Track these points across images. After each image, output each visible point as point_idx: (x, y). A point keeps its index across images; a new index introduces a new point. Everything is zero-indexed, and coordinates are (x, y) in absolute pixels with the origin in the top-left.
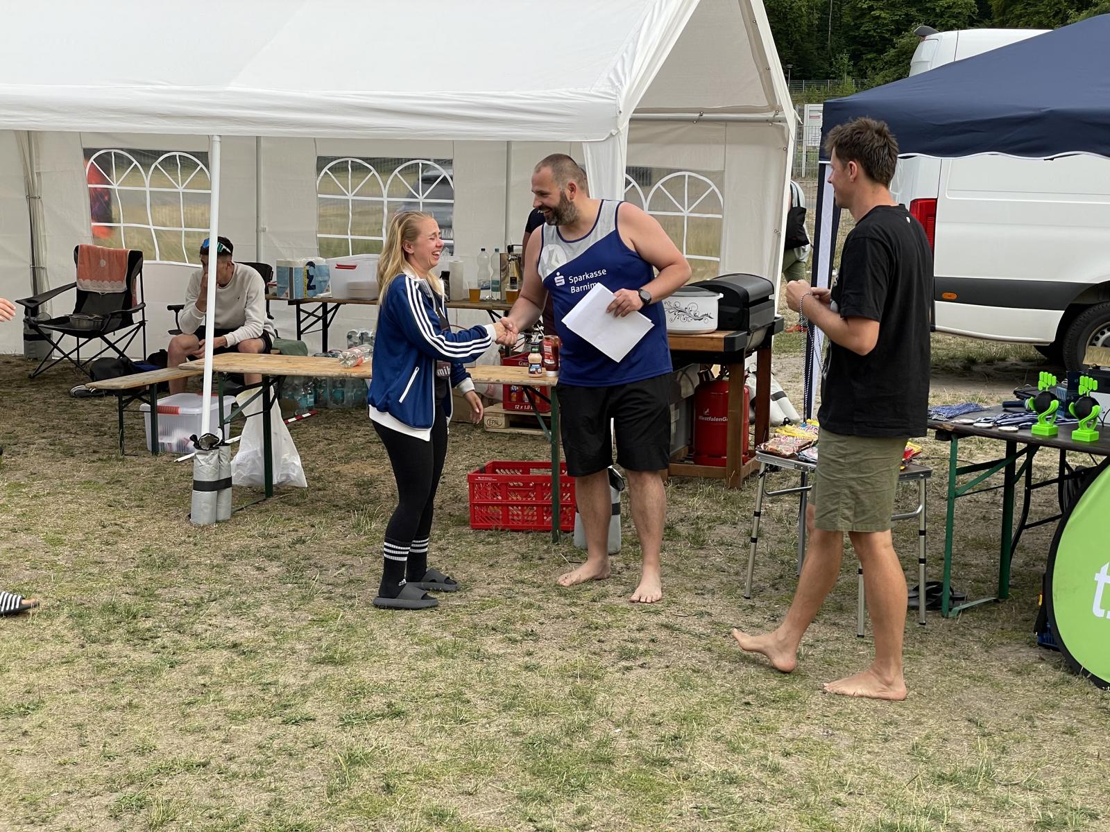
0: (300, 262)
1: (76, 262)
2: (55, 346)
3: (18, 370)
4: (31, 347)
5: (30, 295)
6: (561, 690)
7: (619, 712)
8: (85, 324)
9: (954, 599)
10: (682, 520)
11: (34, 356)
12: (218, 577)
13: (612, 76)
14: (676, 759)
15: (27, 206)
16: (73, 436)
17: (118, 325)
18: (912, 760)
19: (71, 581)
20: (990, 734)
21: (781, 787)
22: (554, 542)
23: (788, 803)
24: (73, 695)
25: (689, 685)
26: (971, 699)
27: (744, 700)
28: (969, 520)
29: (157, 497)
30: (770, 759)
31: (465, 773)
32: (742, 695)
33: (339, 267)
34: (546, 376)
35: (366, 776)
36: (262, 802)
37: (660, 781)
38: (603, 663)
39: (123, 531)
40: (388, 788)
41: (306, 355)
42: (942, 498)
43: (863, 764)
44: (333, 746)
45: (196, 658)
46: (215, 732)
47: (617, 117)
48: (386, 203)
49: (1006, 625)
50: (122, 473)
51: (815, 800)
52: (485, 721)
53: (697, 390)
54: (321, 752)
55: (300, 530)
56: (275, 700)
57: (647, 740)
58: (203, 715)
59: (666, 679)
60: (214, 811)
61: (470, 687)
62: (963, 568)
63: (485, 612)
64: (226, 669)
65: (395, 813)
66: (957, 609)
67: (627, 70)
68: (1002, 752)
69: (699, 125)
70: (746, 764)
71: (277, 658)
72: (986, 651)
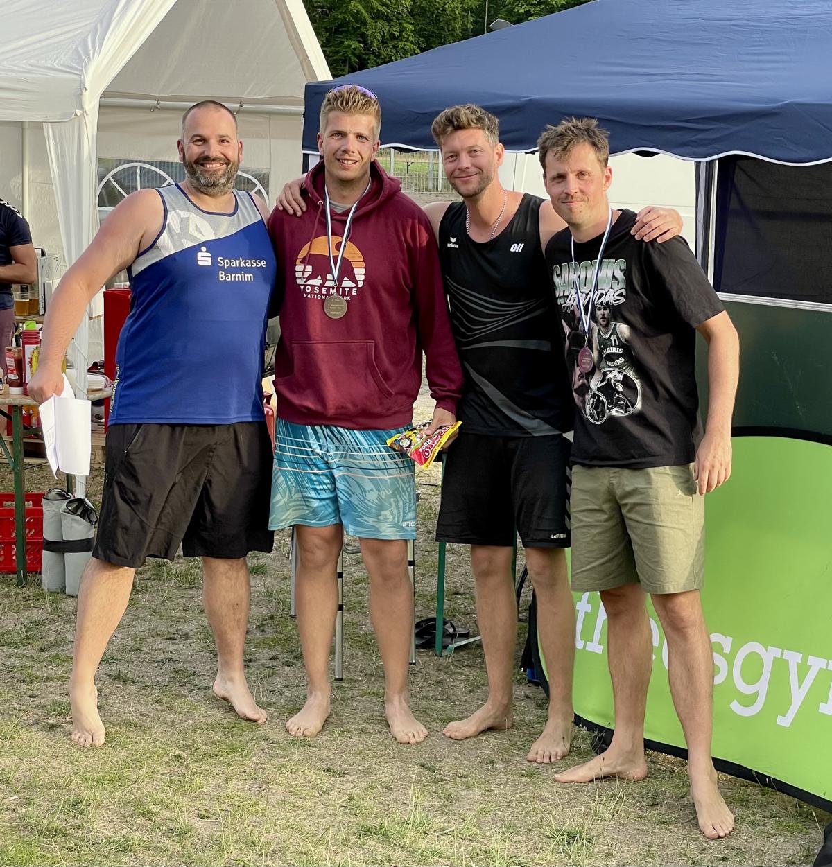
22: (18, 585)
47: (82, 94)
66: (453, 646)
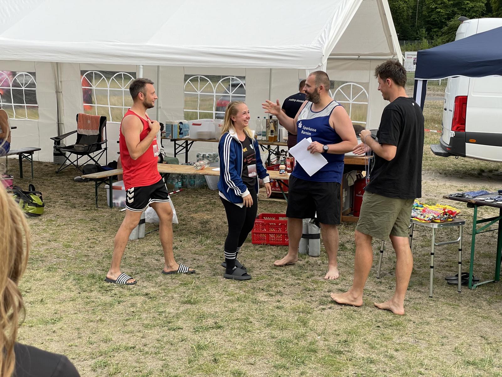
0: (176, 122)
1: (77, 121)
2: (67, 159)
3: (50, 169)
4: (57, 158)
5: (56, 136)
6: (293, 318)
7: (320, 329)
8: (81, 149)
9: (474, 281)
10: (348, 242)
11: (58, 163)
12: (139, 263)
13: (320, 39)
14: (346, 351)
15: (56, 96)
16: (75, 199)
17: (95, 149)
18: (455, 355)
19: (74, 264)
20: (491, 343)
21: (394, 365)
23: (397, 372)
24: (75, 315)
25: (352, 317)
26: (482, 327)
27: (377, 325)
28: (481, 244)
29: (112, 227)
30: (389, 352)
31: (250, 354)
32: (376, 323)
33: (194, 124)
34: (287, 175)
35: (205, 355)
36: (159, 365)
37: (339, 361)
38: (312, 306)
39: (97, 242)
40: (215, 361)
41: (178, 164)
42: (469, 234)
43: (432, 355)
44: (191, 341)
45: (129, 299)
46: (138, 333)
47: (321, 58)
48: (215, 96)
49: (498, 293)
50: (97, 216)
51: (410, 372)
52: (259, 331)
53: (355, 182)
54: (185, 343)
55: (175, 243)
56: (165, 319)
57: (332, 342)
58: (133, 325)
59: (341, 314)
60: (138, 369)
61: (252, 316)
62: (478, 266)
63: (259, 282)
64: (143, 305)
65: (219, 372)
66: (476, 285)
67: (326, 36)
68: (497, 352)
69: (358, 62)
70: (378, 354)
71: (165, 300)
72: (489, 305)
